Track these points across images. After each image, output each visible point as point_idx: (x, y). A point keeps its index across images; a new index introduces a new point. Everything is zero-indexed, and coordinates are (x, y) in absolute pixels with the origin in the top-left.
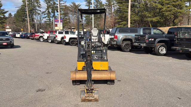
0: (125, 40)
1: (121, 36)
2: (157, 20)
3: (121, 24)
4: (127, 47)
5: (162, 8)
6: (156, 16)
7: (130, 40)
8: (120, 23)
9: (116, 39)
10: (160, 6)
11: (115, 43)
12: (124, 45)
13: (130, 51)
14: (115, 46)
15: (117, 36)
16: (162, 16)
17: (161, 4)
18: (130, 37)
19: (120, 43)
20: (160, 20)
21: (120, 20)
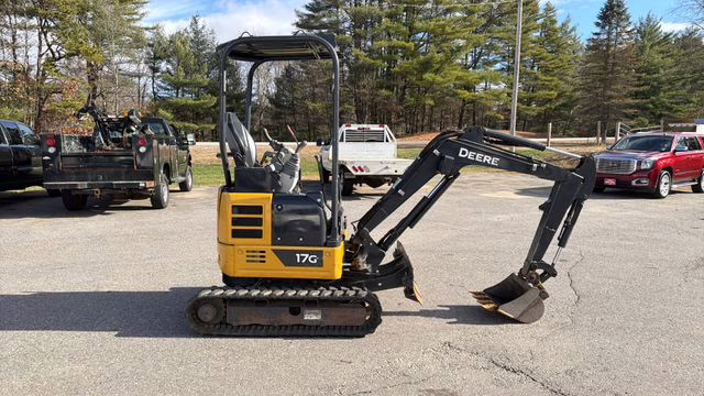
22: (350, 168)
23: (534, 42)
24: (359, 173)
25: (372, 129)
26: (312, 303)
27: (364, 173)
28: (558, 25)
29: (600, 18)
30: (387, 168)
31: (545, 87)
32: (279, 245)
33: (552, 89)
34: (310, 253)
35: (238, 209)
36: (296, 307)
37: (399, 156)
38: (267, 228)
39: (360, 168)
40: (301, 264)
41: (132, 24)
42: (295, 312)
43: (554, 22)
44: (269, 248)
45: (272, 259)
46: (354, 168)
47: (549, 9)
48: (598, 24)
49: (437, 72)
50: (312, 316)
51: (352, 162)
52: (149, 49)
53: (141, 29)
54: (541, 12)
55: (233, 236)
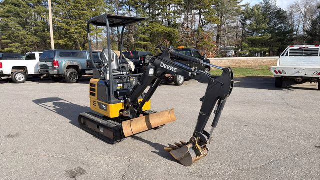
0: (69, 67)
1: (64, 62)
2: (64, 43)
3: (12, 47)
4: (73, 77)
5: (69, 30)
6: (62, 39)
7: (76, 67)
8: (10, 45)
9: (57, 67)
10: (66, 27)
11: (56, 72)
12: (68, 74)
13: (78, 82)
14: (55, 76)
15: (57, 62)
16: (70, 39)
17: (67, 25)
18: (76, 64)
19: (64, 71)
20: (68, 43)
21: (9, 41)
22: (272, 71)
24: (279, 75)
25: (310, 48)
27: (282, 75)
30: (299, 72)
34: (104, 105)
36: (98, 125)
41: (238, 5)
44: (97, 101)
45: (97, 106)
50: (102, 131)
51: (275, 68)
52: (242, 15)
53: (240, 7)
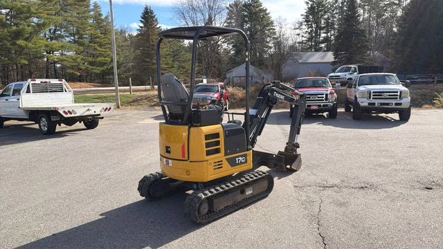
22: (61, 112)
23: (90, 26)
24: (69, 115)
26: (247, 185)
27: (72, 115)
28: (103, 17)
29: (142, 18)
30: (89, 110)
31: (101, 55)
32: (229, 155)
33: (105, 57)
34: (242, 156)
35: (208, 137)
36: (242, 189)
37: (75, 102)
38: (222, 146)
39: (69, 111)
40: (238, 164)
42: (243, 192)
43: (100, 15)
44: (224, 159)
45: (226, 164)
46: (64, 112)
47: (96, 6)
48: (142, 21)
49: (26, 39)
50: (249, 192)
51: (63, 108)
54: (92, 7)
55: (207, 155)
